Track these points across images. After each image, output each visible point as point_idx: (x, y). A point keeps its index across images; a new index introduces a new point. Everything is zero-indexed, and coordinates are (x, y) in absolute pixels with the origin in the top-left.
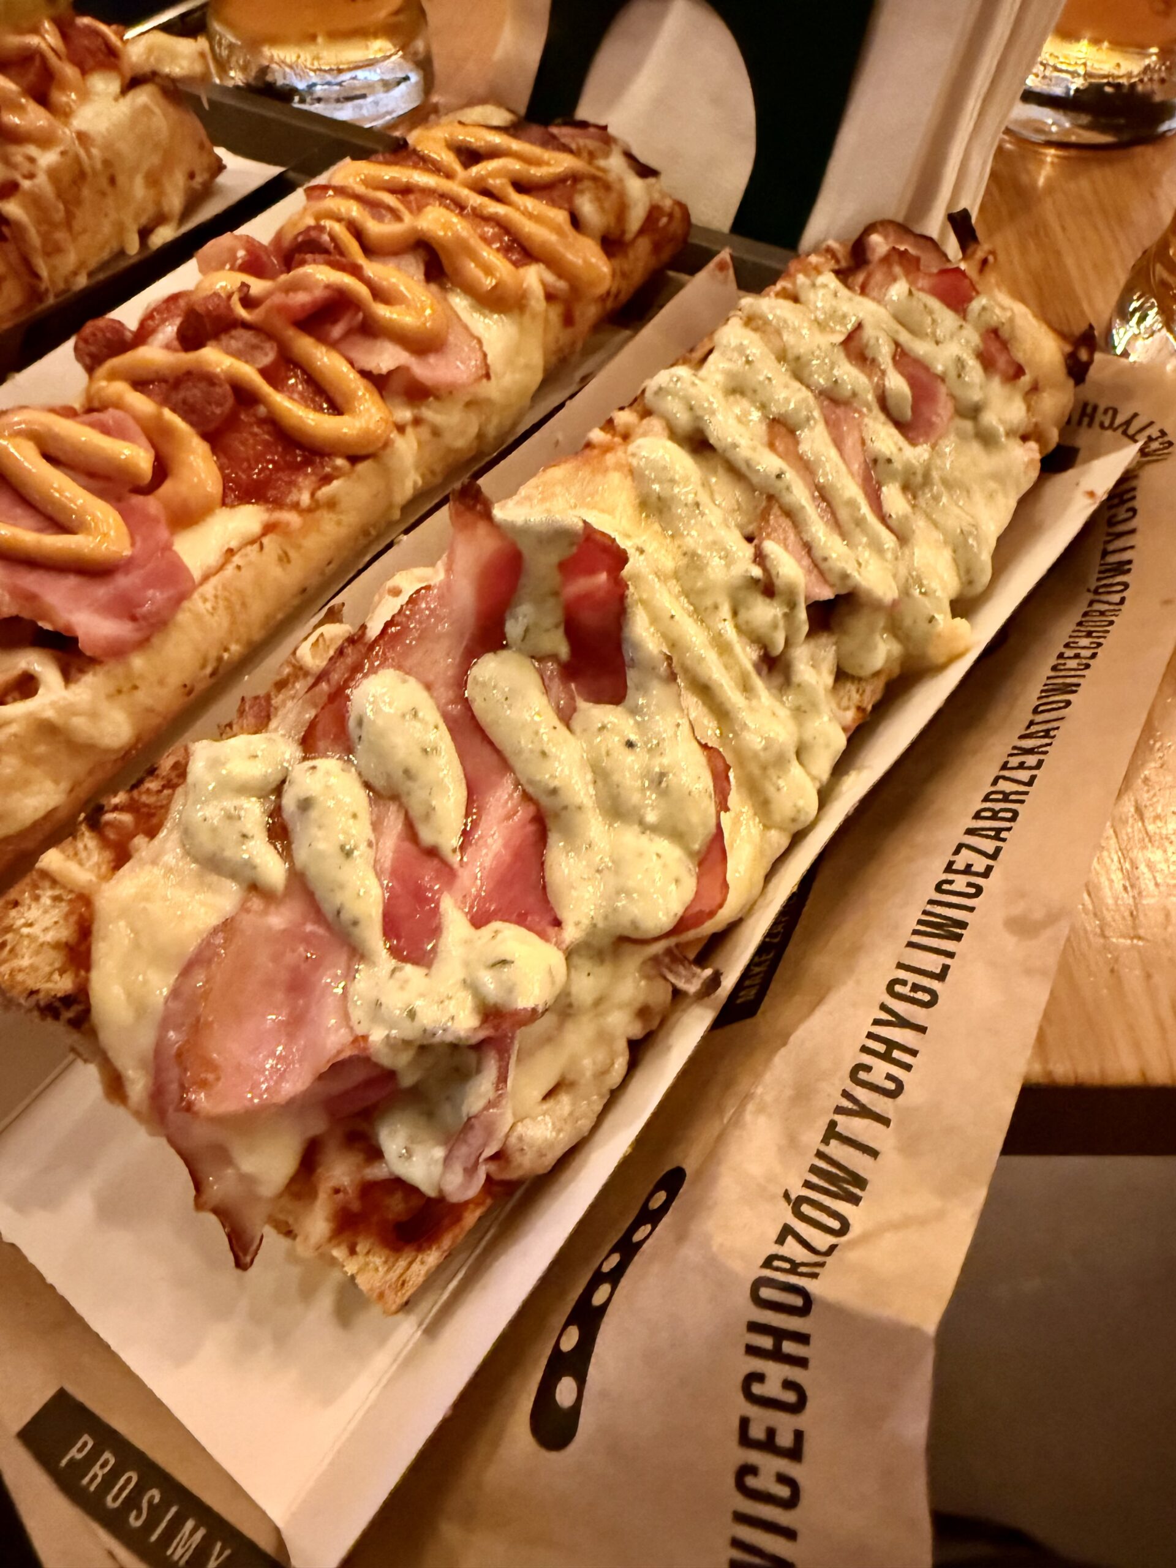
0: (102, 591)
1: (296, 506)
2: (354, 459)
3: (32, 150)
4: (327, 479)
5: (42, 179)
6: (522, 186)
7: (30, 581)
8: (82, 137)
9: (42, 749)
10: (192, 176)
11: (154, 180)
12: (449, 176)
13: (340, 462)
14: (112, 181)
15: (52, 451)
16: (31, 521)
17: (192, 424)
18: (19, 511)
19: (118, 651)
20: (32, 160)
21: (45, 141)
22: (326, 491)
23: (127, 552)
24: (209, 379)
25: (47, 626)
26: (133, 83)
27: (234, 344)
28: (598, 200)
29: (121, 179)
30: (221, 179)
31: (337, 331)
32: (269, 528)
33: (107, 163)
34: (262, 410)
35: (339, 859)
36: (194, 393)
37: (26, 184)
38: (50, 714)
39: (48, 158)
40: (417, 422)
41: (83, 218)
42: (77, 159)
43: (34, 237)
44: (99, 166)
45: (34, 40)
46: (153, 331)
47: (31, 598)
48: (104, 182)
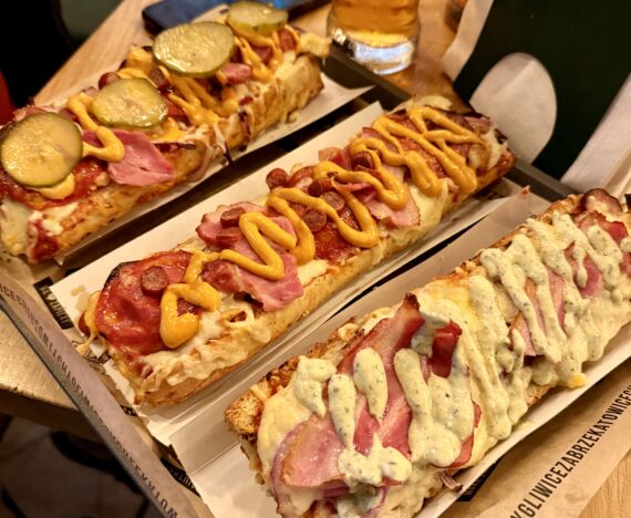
0: (272, 288)
1: (339, 264)
2: (363, 249)
3: (259, 84)
4: (351, 255)
5: (261, 98)
6: (449, 143)
7: (250, 279)
8: (278, 81)
9: (244, 340)
10: (312, 92)
11: (298, 96)
12: (419, 131)
13: (358, 250)
14: (284, 97)
15: (263, 230)
16: (252, 257)
17: (310, 228)
18: (249, 251)
19: (273, 310)
20: (258, 88)
21: (264, 81)
22: (351, 260)
23: (283, 275)
24: (319, 212)
25: (254, 297)
26: (300, 55)
27: (330, 198)
28: (479, 153)
29: (288, 97)
31: (367, 199)
32: (328, 271)
33: (285, 91)
34: (334, 226)
35: (344, 411)
36: (313, 217)
37: (255, 99)
38: (249, 329)
39: (264, 89)
40: (388, 237)
41: (271, 111)
42: (275, 90)
43: (253, 120)
44: (281, 92)
45: (269, 41)
46: (298, 181)
47: (251, 286)
48: (281, 98)
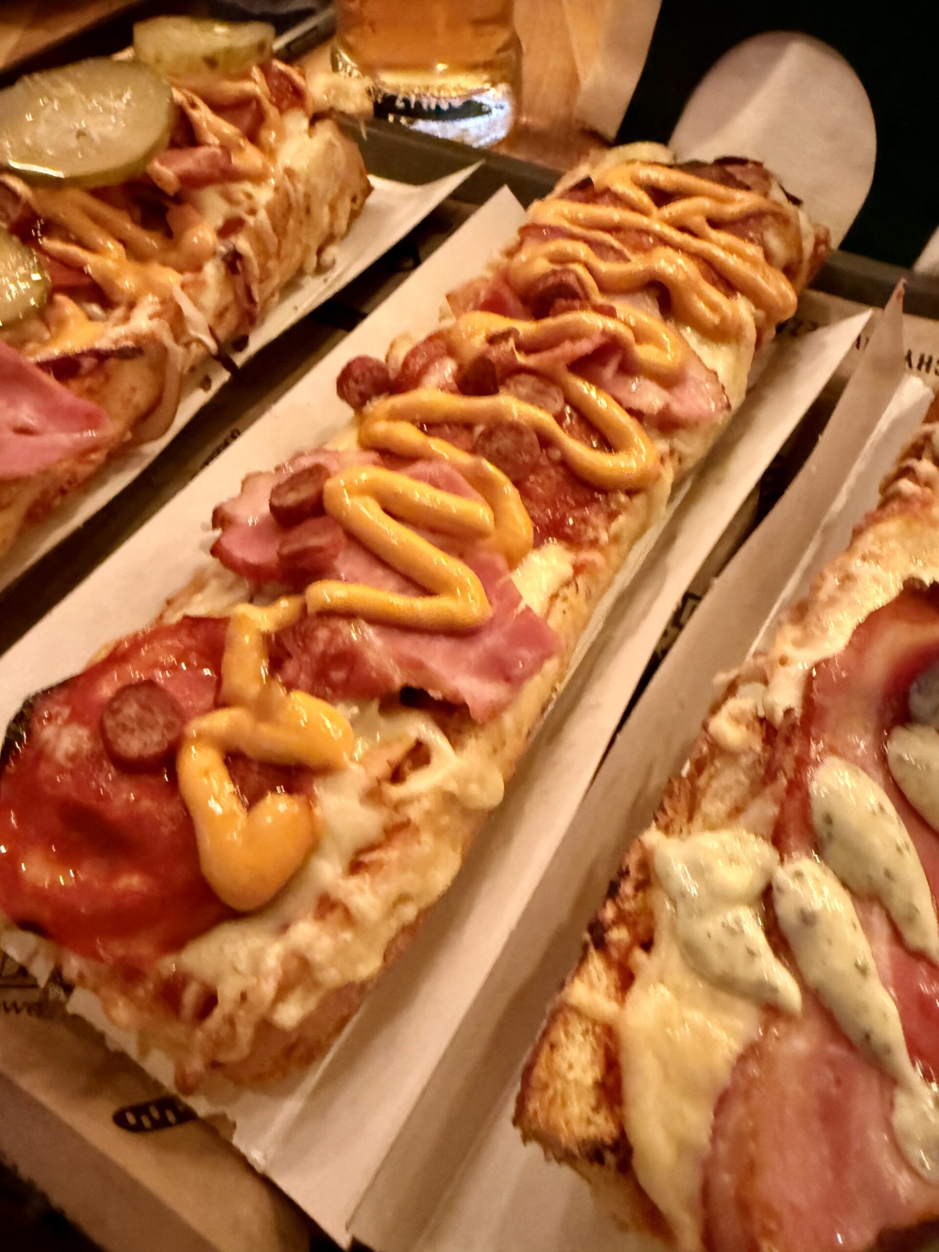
0: (473, 652)
1: (594, 543)
2: (631, 493)
3: (248, 187)
4: (612, 516)
5: (262, 215)
6: (715, 223)
7: (410, 646)
8: (289, 173)
9: (445, 820)
10: (354, 200)
11: (333, 208)
12: (644, 212)
13: (623, 498)
14: (308, 211)
15: (394, 509)
16: (392, 582)
17: (507, 473)
18: (379, 572)
19: (495, 712)
20: (249, 196)
21: (258, 178)
22: (615, 526)
23: (490, 612)
24: (515, 429)
25: (436, 694)
26: (316, 118)
27: (523, 390)
28: (780, 234)
29: (315, 209)
30: (371, 200)
31: (609, 372)
32: (578, 569)
33: (307, 196)
34: (556, 454)
35: (856, 975)
36: (504, 442)
37: (251, 220)
38: (453, 786)
39: (264, 195)
40: (672, 452)
41: (287, 246)
42: (287, 195)
43: (255, 268)
44: (301, 199)
45: (248, 86)
46: (424, 370)
47: (417, 666)
48: (302, 214)
